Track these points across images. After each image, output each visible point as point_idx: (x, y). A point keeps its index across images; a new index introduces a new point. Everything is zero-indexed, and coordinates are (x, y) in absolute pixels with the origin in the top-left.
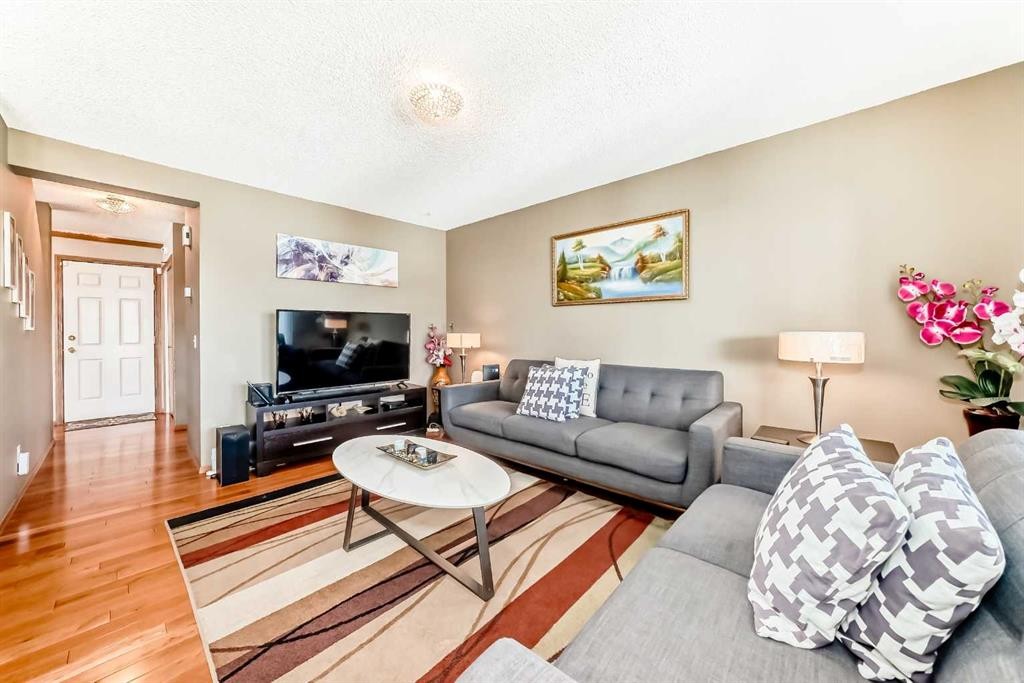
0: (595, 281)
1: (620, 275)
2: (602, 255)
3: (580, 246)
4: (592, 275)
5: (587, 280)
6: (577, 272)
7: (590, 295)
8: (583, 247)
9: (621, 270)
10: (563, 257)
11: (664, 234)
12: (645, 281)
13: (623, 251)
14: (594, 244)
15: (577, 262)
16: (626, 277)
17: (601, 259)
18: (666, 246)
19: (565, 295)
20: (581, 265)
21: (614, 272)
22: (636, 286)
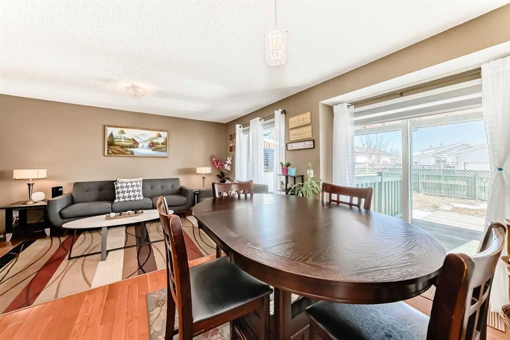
0: (130, 147)
1: (143, 147)
2: (134, 138)
3: (123, 132)
4: (129, 145)
5: (126, 147)
6: (121, 143)
7: (127, 153)
8: (124, 133)
9: (143, 145)
10: (112, 135)
11: (161, 136)
12: (153, 150)
13: (145, 138)
14: (130, 133)
15: (121, 139)
16: (145, 148)
17: (134, 140)
18: (161, 140)
19: (112, 152)
20: (123, 140)
21: (140, 145)
22: (150, 152)
